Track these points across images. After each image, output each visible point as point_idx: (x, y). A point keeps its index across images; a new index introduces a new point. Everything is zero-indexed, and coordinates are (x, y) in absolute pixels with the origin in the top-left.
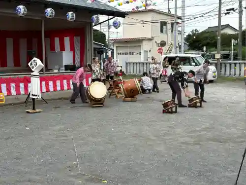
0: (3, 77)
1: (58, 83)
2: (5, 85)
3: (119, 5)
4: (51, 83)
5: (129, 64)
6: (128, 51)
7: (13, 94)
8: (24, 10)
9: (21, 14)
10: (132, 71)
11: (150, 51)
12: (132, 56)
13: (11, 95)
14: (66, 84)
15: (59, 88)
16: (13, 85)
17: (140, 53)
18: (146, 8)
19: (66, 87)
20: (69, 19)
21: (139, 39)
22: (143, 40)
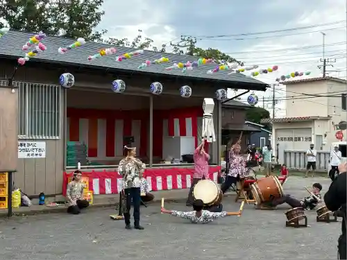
0: (95, 170)
1: (169, 178)
2: (98, 180)
3: (254, 75)
4: (159, 179)
5: (288, 154)
6: (293, 135)
7: (107, 193)
8: (122, 86)
9: (117, 91)
10: (293, 164)
11: (326, 136)
12: (298, 142)
13: (104, 193)
14: (181, 180)
15: (170, 186)
16: (108, 181)
17: (311, 138)
18: (324, 76)
19: (180, 185)
20: (183, 95)
21: (308, 118)
22: (314, 120)
